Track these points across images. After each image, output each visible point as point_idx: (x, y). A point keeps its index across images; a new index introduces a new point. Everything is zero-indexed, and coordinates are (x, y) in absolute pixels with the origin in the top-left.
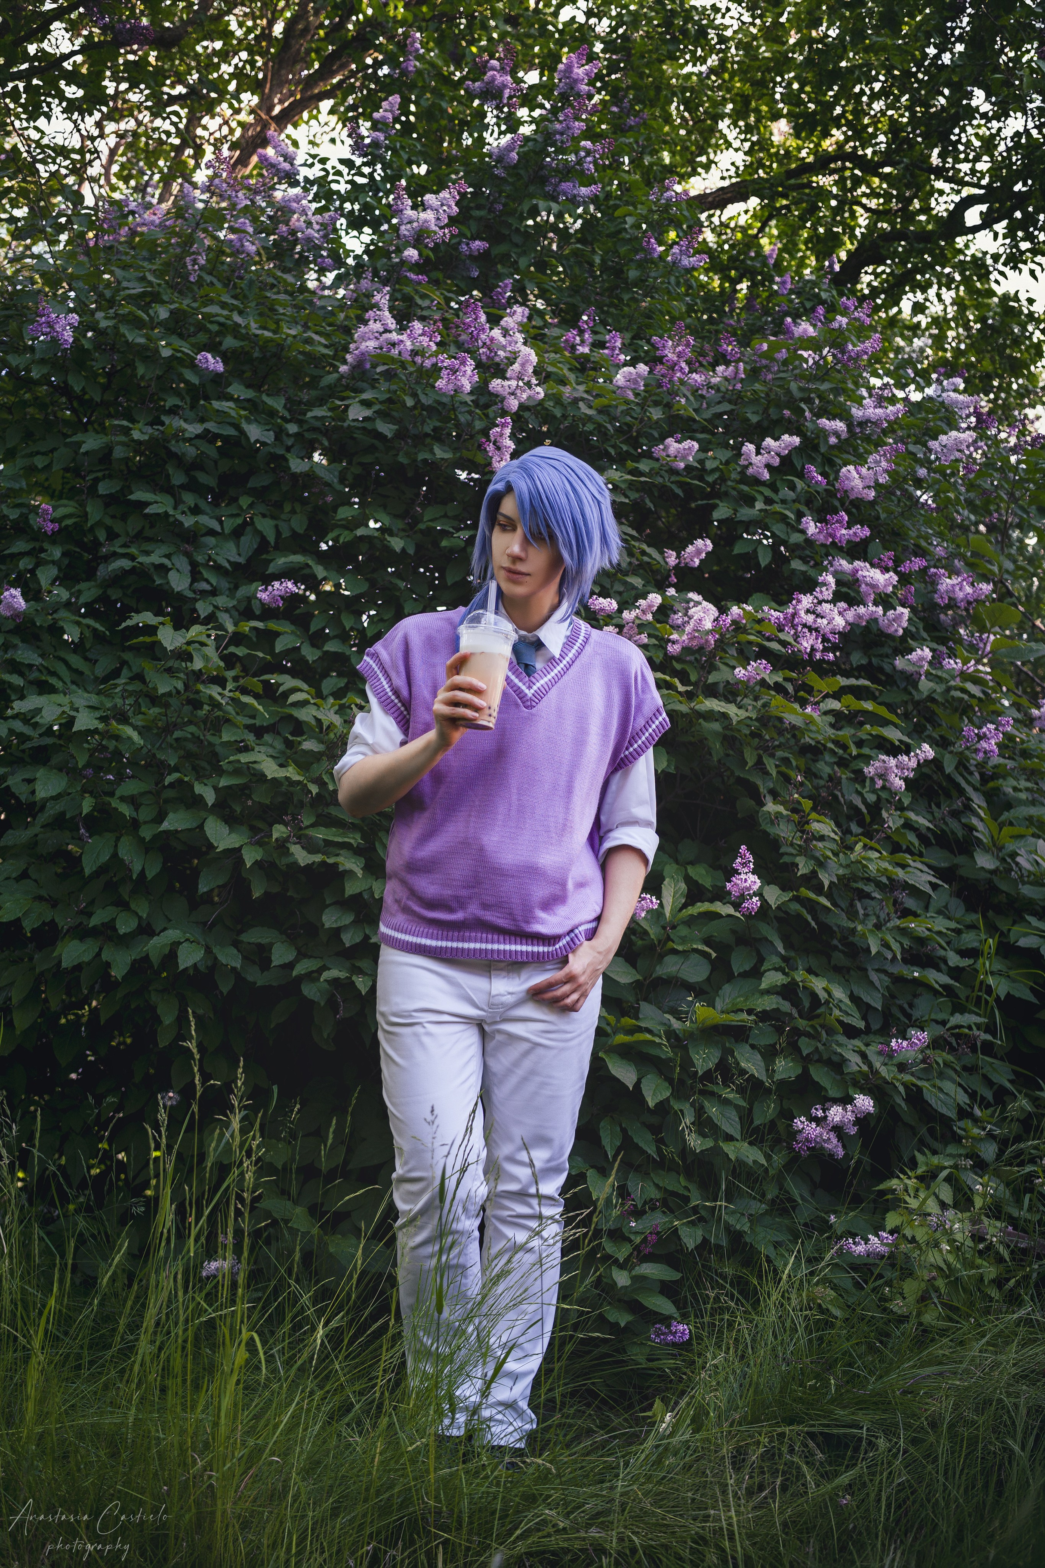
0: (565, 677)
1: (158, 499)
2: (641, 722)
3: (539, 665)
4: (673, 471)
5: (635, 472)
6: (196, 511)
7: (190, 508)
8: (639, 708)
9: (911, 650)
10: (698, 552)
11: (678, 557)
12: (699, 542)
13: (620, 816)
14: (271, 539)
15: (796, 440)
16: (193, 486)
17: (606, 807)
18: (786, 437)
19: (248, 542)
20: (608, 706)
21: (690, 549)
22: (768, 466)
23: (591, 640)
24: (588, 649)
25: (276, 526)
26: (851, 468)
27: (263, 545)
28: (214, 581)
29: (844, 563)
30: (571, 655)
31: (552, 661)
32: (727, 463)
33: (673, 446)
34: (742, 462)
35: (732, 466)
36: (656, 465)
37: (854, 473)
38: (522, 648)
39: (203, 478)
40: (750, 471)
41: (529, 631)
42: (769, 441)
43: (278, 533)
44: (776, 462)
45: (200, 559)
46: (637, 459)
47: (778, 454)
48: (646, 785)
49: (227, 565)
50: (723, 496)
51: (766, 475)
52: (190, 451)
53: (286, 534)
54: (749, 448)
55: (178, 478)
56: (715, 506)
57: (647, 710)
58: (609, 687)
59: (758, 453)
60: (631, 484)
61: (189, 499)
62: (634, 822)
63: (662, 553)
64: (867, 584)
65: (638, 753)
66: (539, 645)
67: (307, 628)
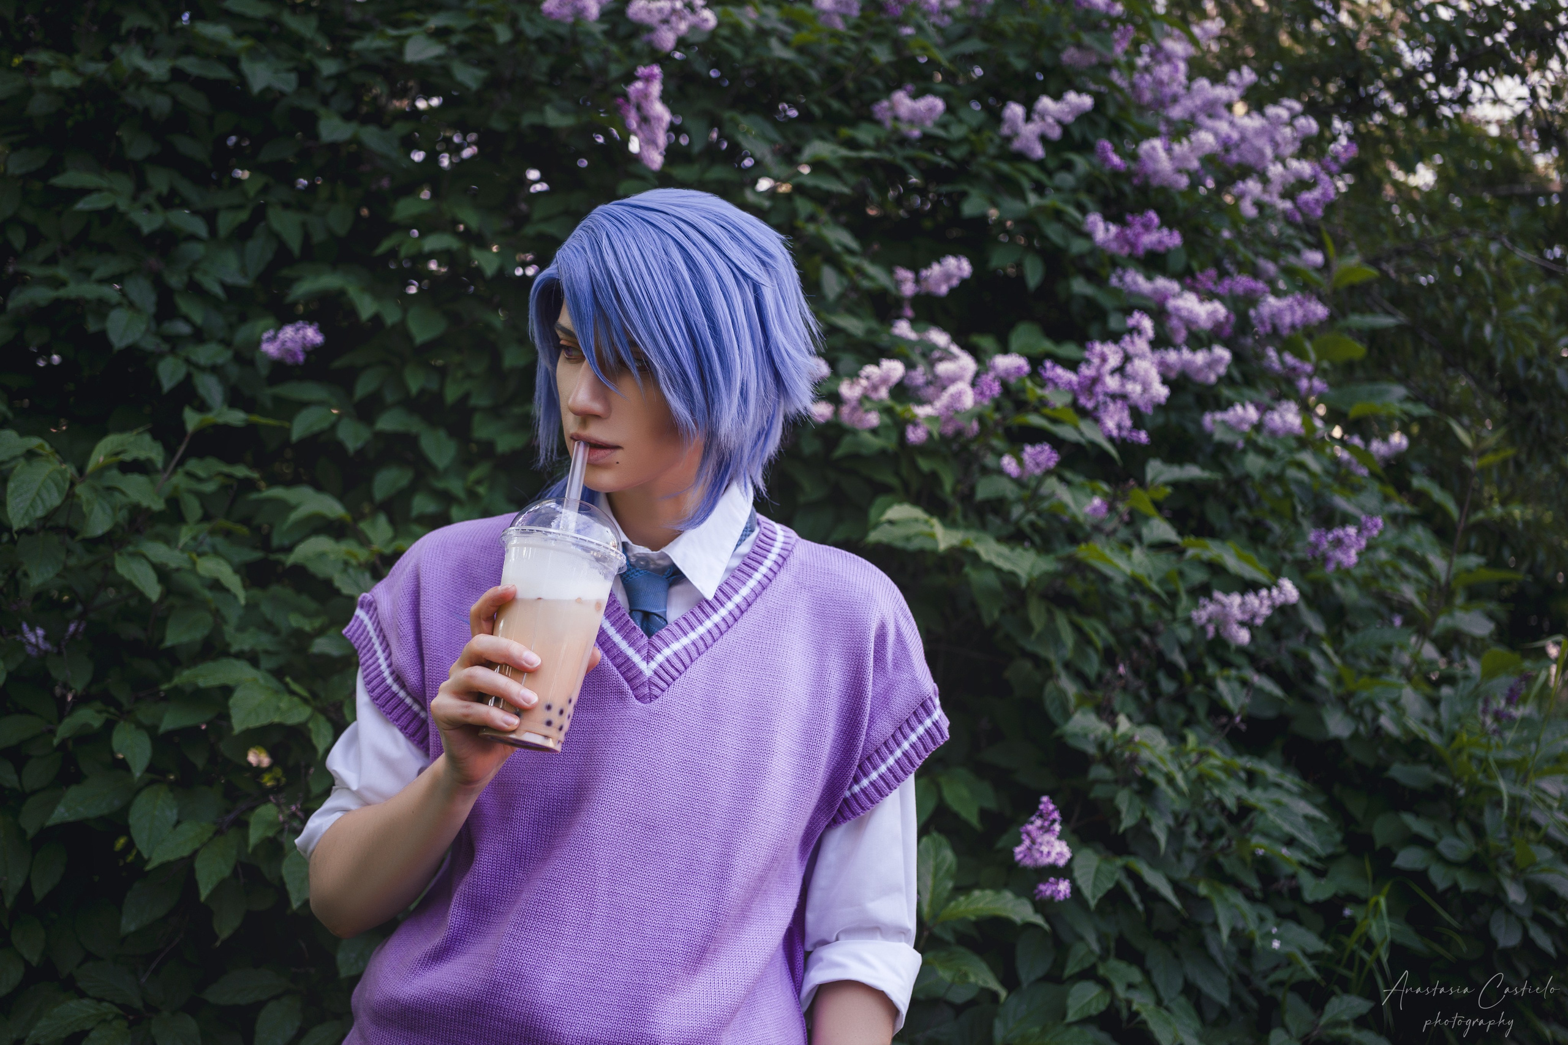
0: (729, 636)
1: (103, 183)
2: (885, 727)
3: (674, 612)
4: (903, 141)
5: (853, 144)
6: (169, 201)
7: (160, 198)
8: (884, 698)
9: (1229, 404)
10: (948, 276)
11: (917, 281)
12: (951, 262)
13: (843, 916)
14: (295, 244)
15: (1087, 101)
16: (168, 158)
17: (816, 897)
18: (1072, 97)
19: (259, 251)
20: (818, 693)
21: (936, 269)
22: (1043, 139)
23: (792, 561)
24: (785, 577)
25: (304, 225)
26: (1158, 144)
27: (283, 256)
28: (198, 317)
29: (1141, 280)
30: (745, 591)
31: (702, 606)
32: (978, 130)
33: (903, 102)
34: (1005, 130)
35: (987, 134)
36: (882, 134)
37: (1162, 154)
38: (639, 579)
39: (186, 145)
40: (1016, 145)
41: (654, 548)
42: (1046, 103)
43: (307, 237)
44: (1056, 133)
45: (175, 280)
46: (853, 123)
47: (1059, 122)
48: (898, 854)
49: (217, 290)
50: (975, 178)
51: (1039, 151)
52: (161, 104)
53: (318, 236)
54: (1016, 110)
55: (139, 148)
56: (964, 195)
57: (901, 703)
58: (821, 652)
59: (1028, 119)
60: (846, 160)
61: (160, 181)
62: (873, 929)
63: (891, 272)
64: (1181, 318)
65: (880, 791)
66: (674, 576)
67: (349, 389)
